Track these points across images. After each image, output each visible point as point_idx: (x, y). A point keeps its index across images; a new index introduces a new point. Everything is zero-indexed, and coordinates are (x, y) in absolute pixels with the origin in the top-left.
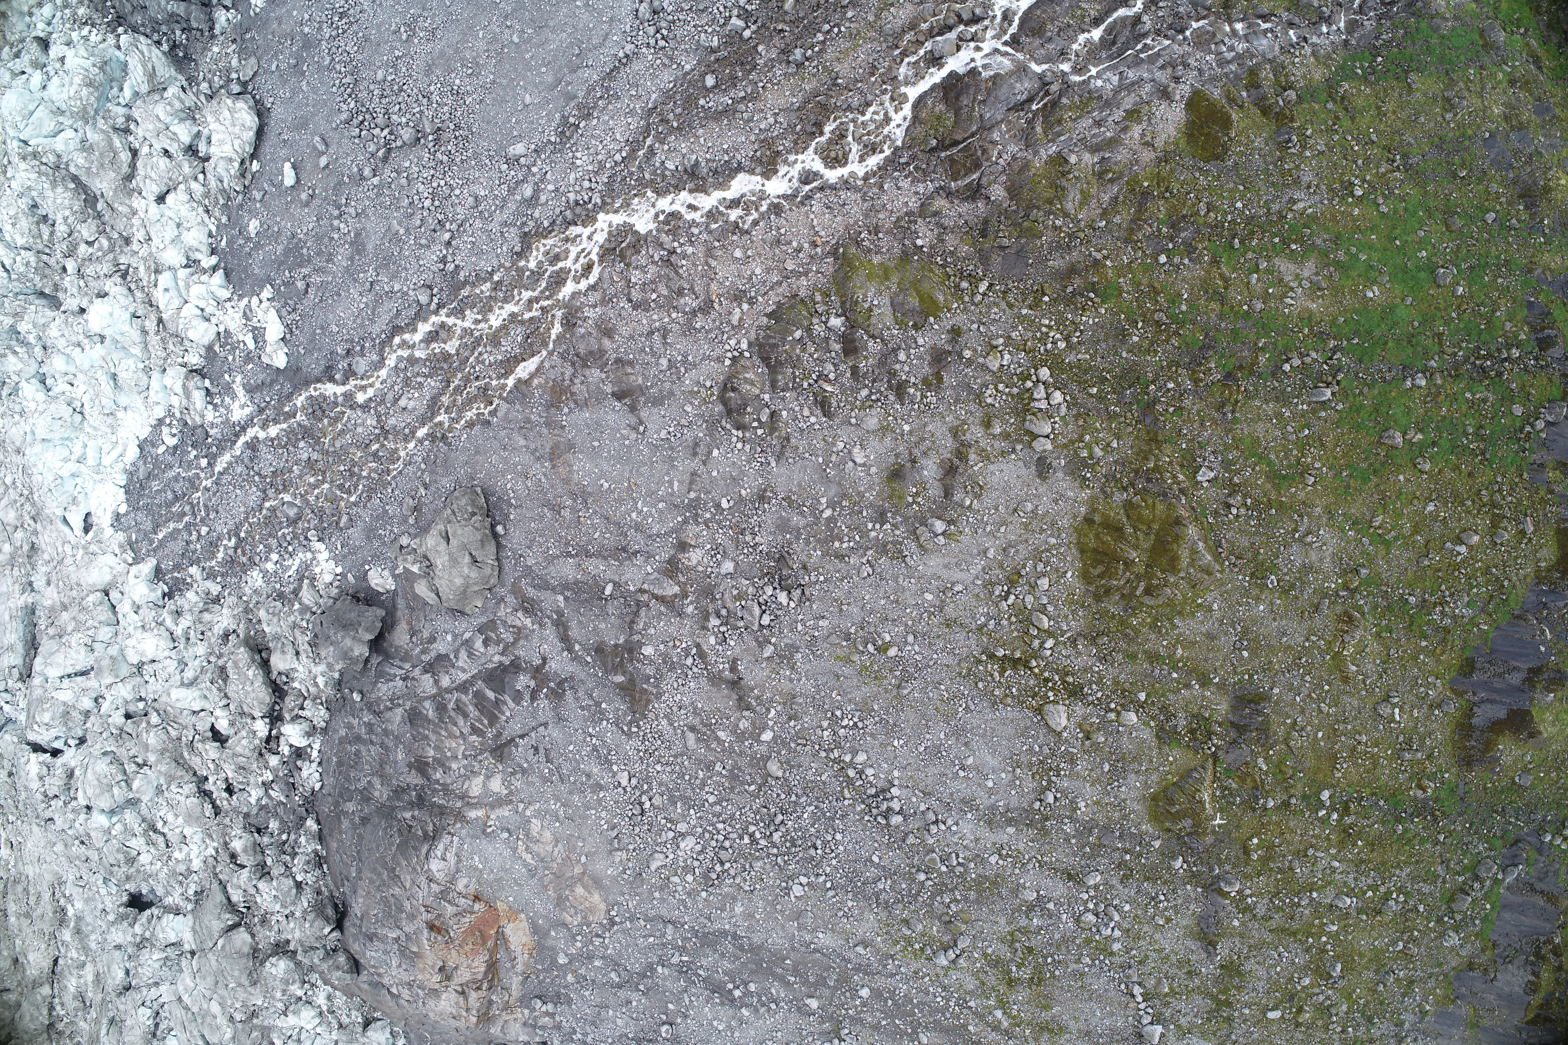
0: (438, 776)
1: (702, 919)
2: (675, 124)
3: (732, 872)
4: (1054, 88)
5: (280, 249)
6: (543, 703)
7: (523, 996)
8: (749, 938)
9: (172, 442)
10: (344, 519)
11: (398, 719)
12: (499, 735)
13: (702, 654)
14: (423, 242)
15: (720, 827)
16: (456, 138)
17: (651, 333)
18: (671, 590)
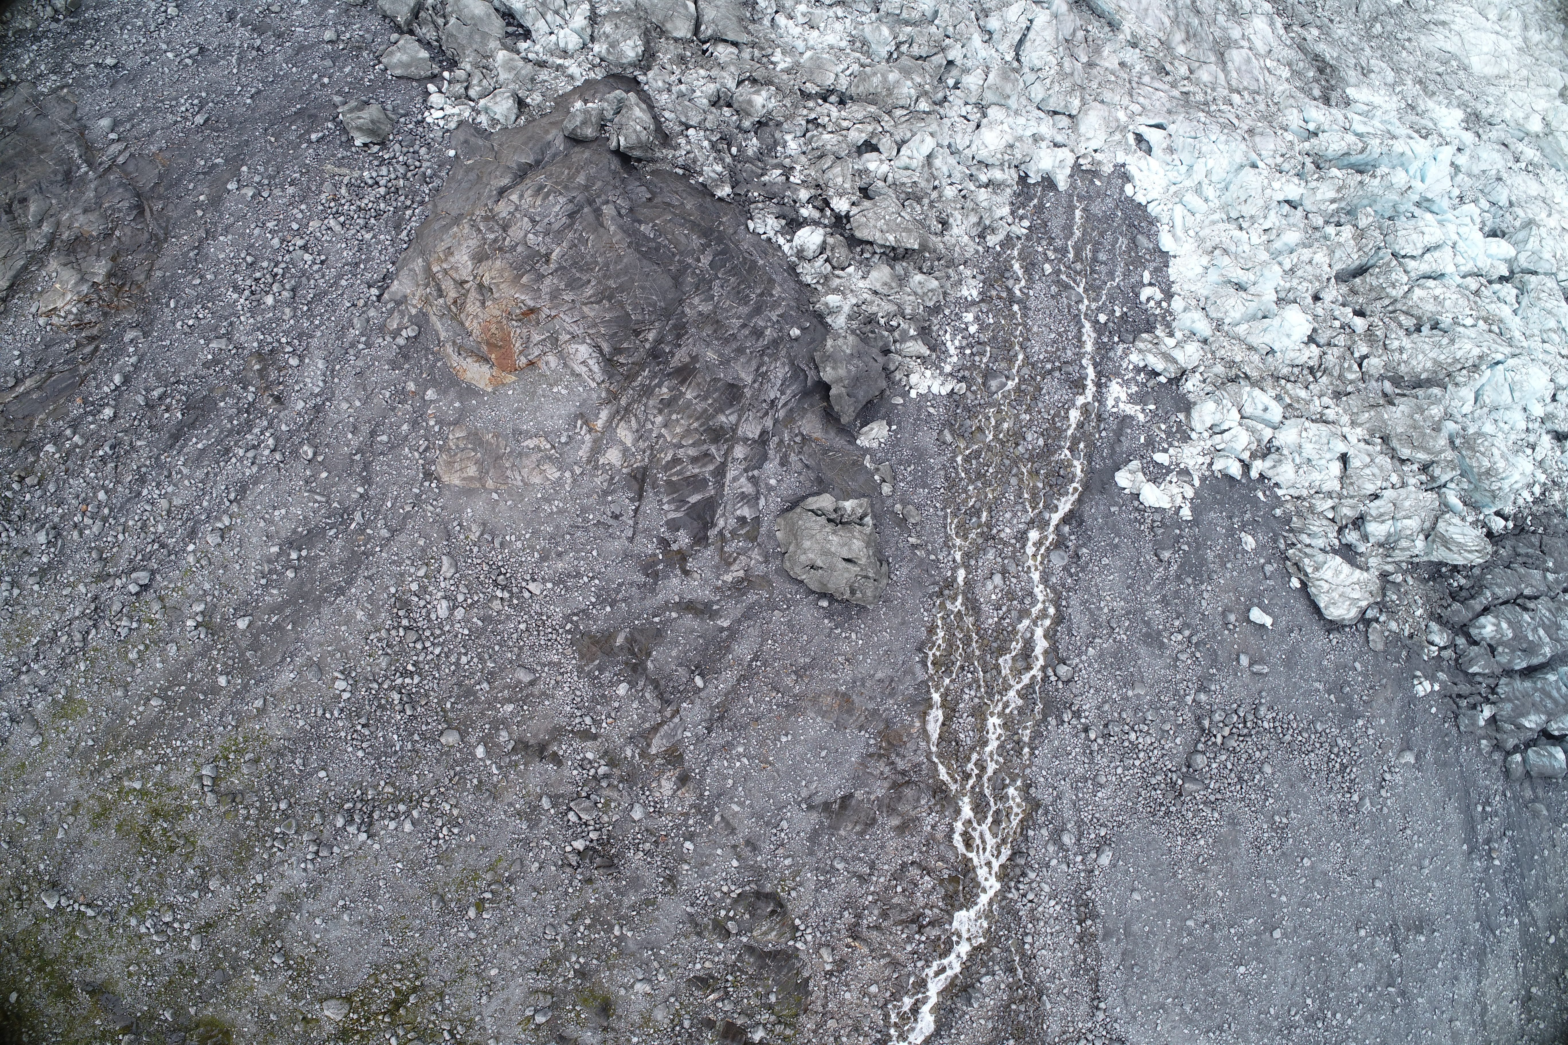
0: (665, 390)
1: (374, 570)
2: (1014, 1007)
3: (394, 633)
5: (1210, 555)
6: (651, 547)
7: (428, 321)
8: (332, 604)
9: (1144, 294)
10: (949, 438)
11: (743, 375)
12: (654, 486)
13: (586, 735)
14: (1106, 707)
15: (437, 651)
16: (1161, 804)
17: (872, 866)
18: (657, 745)
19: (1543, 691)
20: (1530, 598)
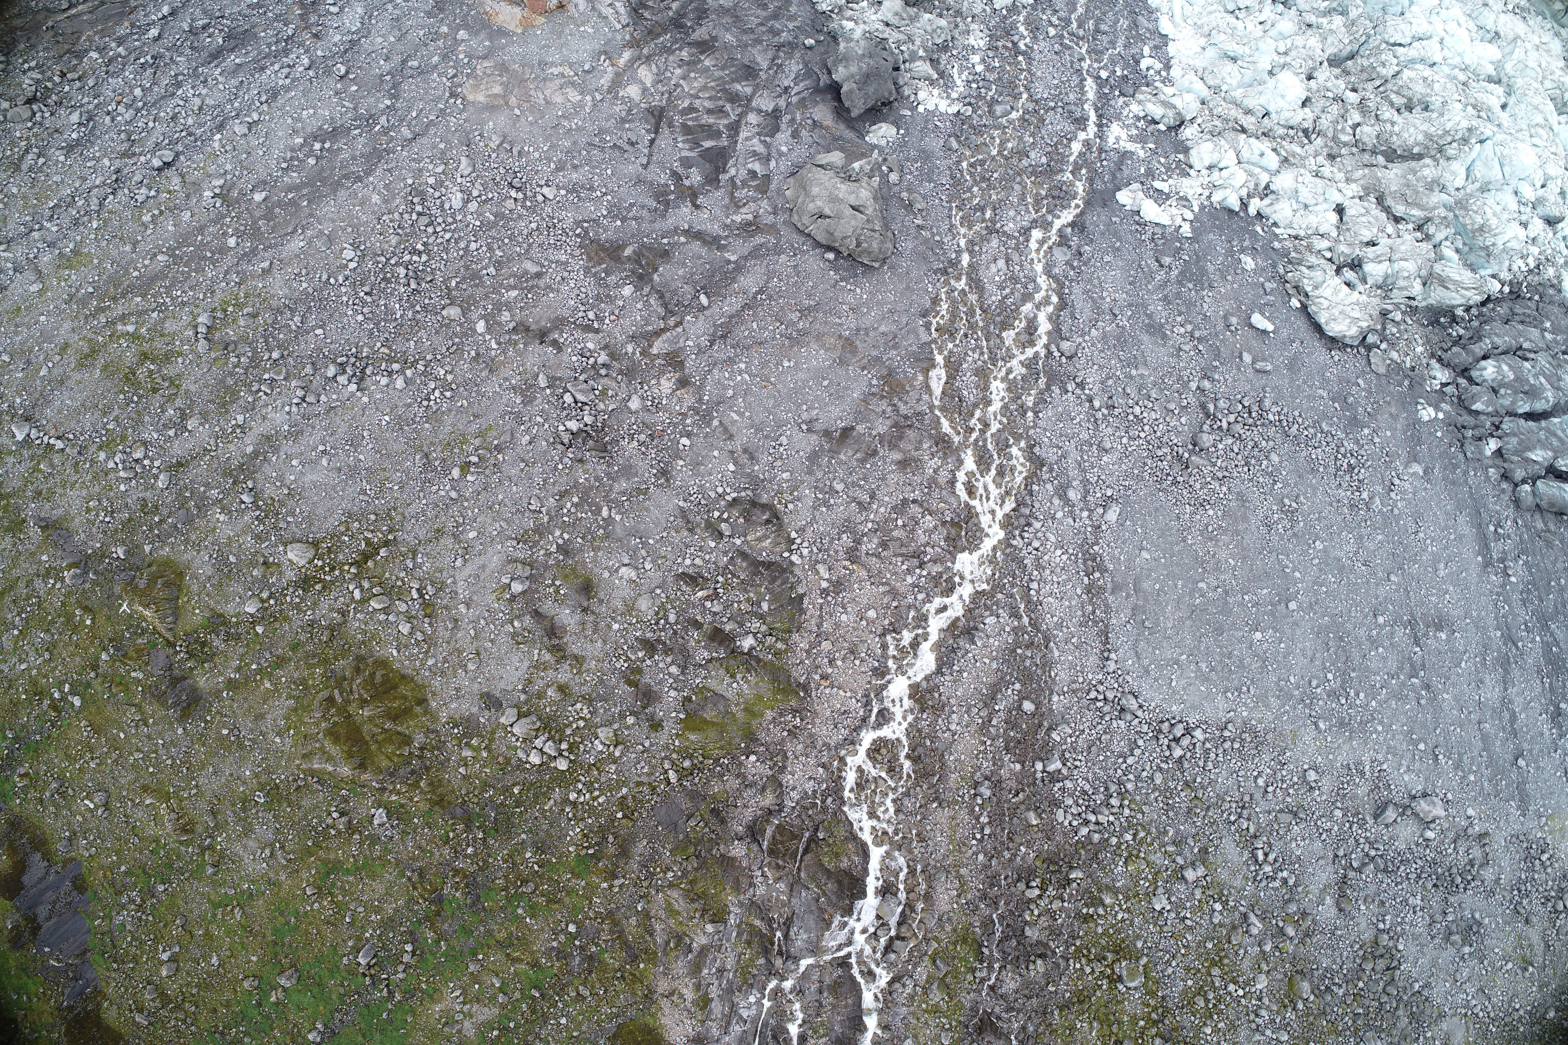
1: (393, 164)
2: (1019, 651)
3: (406, 216)
4: (778, 962)
5: (1210, 268)
6: (664, 178)
8: (348, 189)
9: (1144, 64)
10: (954, 144)
11: (759, 59)
12: (670, 125)
13: (588, 329)
14: (1110, 382)
15: (448, 236)
16: (1168, 475)
17: (873, 496)
18: (658, 347)
19: (1548, 430)
20: (1530, 351)
